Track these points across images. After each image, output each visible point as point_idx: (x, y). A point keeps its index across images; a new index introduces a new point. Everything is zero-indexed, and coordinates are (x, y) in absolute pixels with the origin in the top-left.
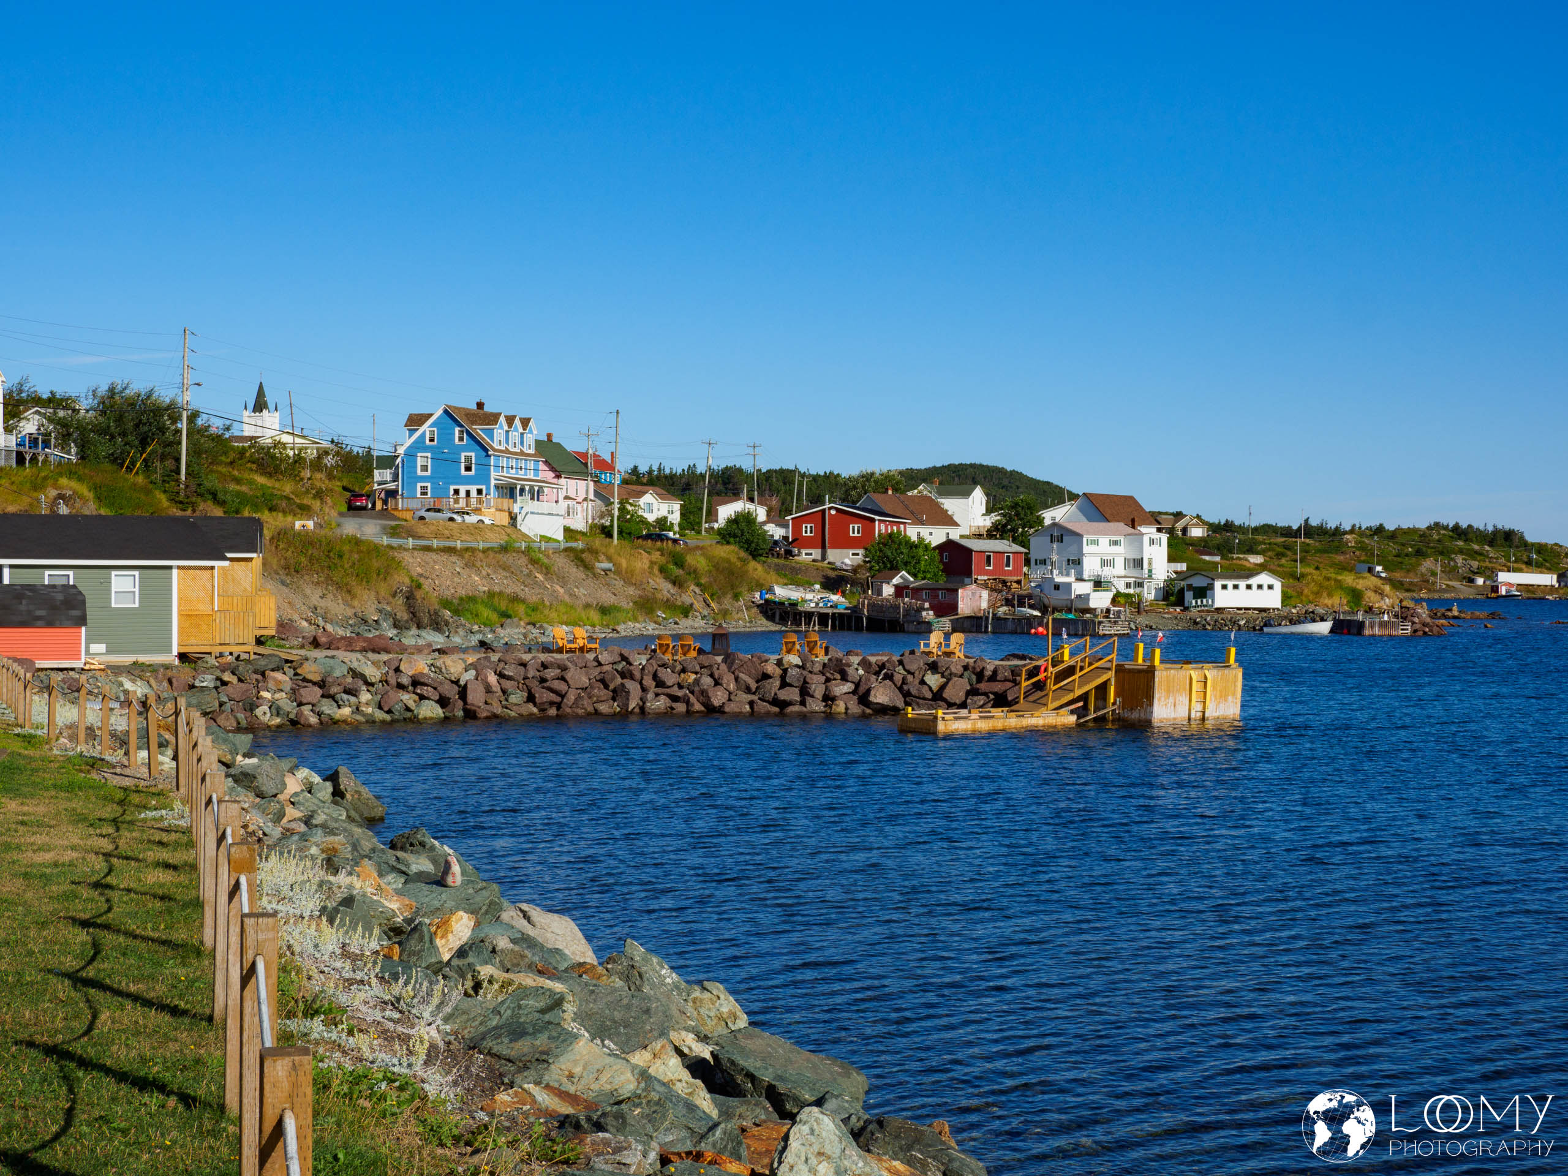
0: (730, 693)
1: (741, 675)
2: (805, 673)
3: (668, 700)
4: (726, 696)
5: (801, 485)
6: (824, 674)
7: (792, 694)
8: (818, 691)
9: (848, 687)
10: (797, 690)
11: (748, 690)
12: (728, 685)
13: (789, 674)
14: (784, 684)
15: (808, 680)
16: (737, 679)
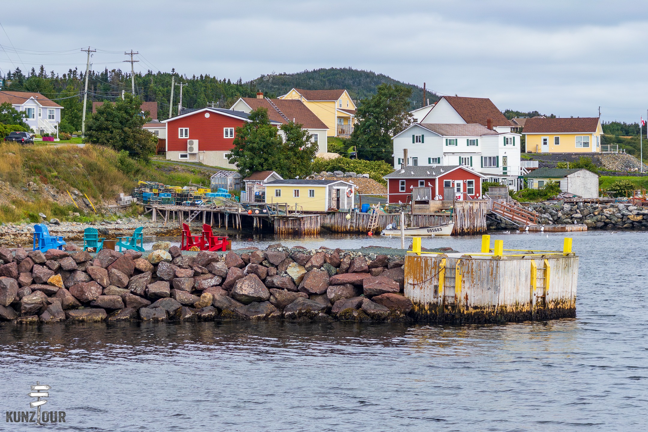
0: (104, 288)
1: (114, 270)
2: (174, 267)
3: (44, 295)
4: (100, 290)
5: (177, 88)
6: (192, 268)
7: (162, 287)
8: (187, 284)
9: (215, 281)
10: (167, 284)
11: (120, 283)
12: (102, 280)
13: (159, 269)
14: (155, 278)
15: (178, 274)
16: (109, 275)
